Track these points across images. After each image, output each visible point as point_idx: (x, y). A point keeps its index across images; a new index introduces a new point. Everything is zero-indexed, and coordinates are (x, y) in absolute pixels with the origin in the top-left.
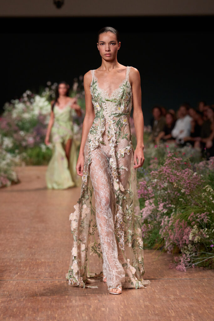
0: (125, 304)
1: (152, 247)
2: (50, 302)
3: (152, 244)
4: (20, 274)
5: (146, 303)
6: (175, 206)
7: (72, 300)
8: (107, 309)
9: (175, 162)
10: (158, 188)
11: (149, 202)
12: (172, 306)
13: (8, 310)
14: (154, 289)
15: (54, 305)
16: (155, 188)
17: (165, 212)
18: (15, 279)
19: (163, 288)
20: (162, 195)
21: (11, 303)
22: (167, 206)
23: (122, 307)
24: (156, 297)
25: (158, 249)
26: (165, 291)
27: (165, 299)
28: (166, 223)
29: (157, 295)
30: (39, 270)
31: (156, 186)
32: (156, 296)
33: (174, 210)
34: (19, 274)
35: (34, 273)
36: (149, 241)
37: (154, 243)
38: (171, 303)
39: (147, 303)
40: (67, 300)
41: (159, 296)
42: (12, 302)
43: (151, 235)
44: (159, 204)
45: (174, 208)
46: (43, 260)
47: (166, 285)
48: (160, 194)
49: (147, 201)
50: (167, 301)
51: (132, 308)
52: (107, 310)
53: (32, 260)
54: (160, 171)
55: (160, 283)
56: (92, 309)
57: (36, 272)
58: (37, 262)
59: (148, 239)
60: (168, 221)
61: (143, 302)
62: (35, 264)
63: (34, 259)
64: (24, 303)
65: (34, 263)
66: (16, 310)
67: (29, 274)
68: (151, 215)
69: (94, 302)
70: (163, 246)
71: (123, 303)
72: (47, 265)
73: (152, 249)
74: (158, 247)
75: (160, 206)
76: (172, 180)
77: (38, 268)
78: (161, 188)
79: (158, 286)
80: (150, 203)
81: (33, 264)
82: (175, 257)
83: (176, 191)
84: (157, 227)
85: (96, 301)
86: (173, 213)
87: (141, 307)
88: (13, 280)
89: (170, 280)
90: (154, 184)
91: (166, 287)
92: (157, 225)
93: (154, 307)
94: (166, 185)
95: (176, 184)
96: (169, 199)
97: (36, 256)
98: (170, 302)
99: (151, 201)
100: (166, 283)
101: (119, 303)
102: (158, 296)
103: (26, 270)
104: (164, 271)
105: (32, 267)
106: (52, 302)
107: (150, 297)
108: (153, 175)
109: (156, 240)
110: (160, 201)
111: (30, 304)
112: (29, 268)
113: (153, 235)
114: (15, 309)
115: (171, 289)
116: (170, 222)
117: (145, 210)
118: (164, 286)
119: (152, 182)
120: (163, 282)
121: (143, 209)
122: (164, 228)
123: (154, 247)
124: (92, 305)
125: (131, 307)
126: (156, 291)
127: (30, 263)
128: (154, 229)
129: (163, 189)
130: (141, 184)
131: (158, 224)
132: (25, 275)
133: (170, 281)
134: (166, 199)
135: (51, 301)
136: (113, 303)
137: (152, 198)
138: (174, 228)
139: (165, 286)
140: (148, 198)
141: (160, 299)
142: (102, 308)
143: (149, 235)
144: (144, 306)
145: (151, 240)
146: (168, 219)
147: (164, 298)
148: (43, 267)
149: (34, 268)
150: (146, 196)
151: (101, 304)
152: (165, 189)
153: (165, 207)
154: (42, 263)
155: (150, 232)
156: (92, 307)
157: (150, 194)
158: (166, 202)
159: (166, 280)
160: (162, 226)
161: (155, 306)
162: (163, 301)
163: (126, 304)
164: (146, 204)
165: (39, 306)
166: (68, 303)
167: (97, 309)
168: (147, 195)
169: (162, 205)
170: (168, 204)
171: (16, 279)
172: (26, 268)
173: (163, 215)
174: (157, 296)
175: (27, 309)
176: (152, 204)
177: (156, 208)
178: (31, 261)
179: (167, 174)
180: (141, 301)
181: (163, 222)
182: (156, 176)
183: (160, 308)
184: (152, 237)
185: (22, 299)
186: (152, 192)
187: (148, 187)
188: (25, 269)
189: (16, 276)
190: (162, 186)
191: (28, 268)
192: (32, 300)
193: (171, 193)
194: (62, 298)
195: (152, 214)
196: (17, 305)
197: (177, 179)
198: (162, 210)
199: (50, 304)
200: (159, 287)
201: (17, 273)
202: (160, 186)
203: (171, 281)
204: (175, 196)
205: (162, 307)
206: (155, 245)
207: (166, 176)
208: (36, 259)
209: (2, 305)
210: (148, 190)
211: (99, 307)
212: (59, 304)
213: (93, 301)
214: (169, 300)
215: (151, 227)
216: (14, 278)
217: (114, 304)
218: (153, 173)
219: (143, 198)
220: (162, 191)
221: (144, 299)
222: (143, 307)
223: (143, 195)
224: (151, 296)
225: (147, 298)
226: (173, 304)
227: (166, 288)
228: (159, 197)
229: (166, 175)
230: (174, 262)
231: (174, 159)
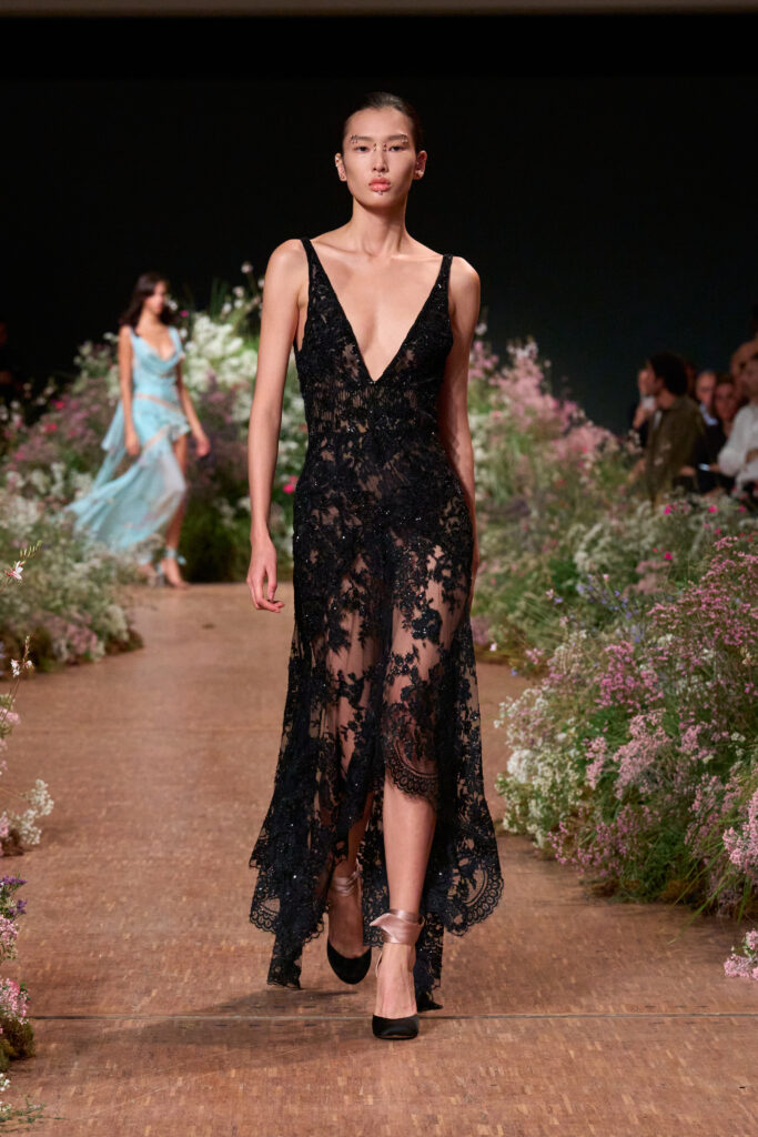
0: (565, 1110)
1: (655, 894)
2: (278, 1103)
3: (658, 884)
4: (158, 994)
5: (646, 1107)
6: (743, 738)
7: (361, 1094)
8: (499, 1127)
9: (746, 568)
10: (679, 666)
11: (645, 719)
12: (746, 1119)
13: (121, 1132)
14: (672, 1053)
15: (297, 1113)
16: (665, 666)
17: (705, 760)
18: (141, 1011)
19: (708, 1051)
20: (693, 696)
21: (131, 1104)
22: (716, 737)
23: (556, 1123)
24: (681, 1083)
25: (681, 902)
26: (715, 1059)
27: (715, 1093)
28: (711, 802)
29: (686, 1074)
30: (232, 979)
31: (671, 662)
32: (683, 1079)
33: (739, 753)
34: (154, 993)
35: (211, 992)
36: (646, 868)
37: (663, 876)
38: (741, 1106)
39: (651, 1108)
40: (345, 1093)
41: (694, 1081)
42: (133, 1101)
43: (651, 846)
44: (684, 731)
45: (741, 746)
46: (243, 942)
47: (717, 1039)
48: (685, 691)
49: (638, 718)
50: (727, 1100)
51: (591, 1126)
52: (496, 1134)
53: (203, 939)
54: (688, 605)
55: (696, 1032)
56: (442, 1129)
57: (219, 987)
58: (220, 949)
59: (641, 861)
60: (720, 796)
61: (633, 1103)
62: (215, 956)
63: (210, 937)
64: (180, 1104)
65: (211, 953)
66: (151, 1131)
67: (192, 993)
68: (652, 770)
69: (449, 1101)
70: (700, 891)
71: (557, 1107)
72: (259, 961)
73: (655, 900)
74: (680, 892)
75: (685, 738)
76: (732, 638)
77: (226, 974)
78: (691, 669)
79: (687, 1043)
80: (648, 724)
81: (207, 955)
82: (750, 931)
83: (747, 679)
84: (674, 816)
85: (453, 1099)
86: (738, 764)
87: (628, 1122)
88: (133, 1015)
89: (733, 1019)
90: (662, 653)
91: (716, 1048)
92: (675, 808)
93: (677, 1121)
94: (709, 654)
95: (748, 655)
96: (718, 710)
97: (216, 925)
98: (737, 1102)
99: (653, 718)
100: (718, 1032)
101: (544, 1107)
102: (688, 1078)
103: (182, 979)
104: (708, 984)
105: (202, 969)
106: (288, 1101)
107: (657, 1083)
108: (660, 619)
109: (673, 865)
110: (688, 717)
111: (202, 1107)
112: (192, 973)
113: (662, 845)
114: (148, 1129)
115: (738, 1055)
116: (726, 798)
117: (627, 750)
118: (708, 1041)
119: (655, 645)
120: (705, 1027)
121: (623, 749)
122: (705, 820)
123: (663, 894)
124: (439, 1113)
125: (590, 1122)
126: (681, 1060)
127: (196, 953)
128: (664, 824)
129: (699, 671)
130: (612, 652)
131: (678, 806)
132: (179, 998)
133: (732, 1024)
134: (709, 710)
135: (283, 1100)
136: (519, 1106)
137: (654, 705)
138: (742, 822)
139: (713, 1043)
140: (638, 705)
141: (698, 1091)
142: (479, 1126)
143: (645, 848)
144: (639, 1119)
145: (654, 864)
146: (720, 787)
147: (711, 1088)
148: (244, 969)
149: (210, 972)
150: (632, 697)
151: (475, 1110)
152: (704, 672)
153: (703, 738)
154: (240, 952)
155: (651, 835)
156: (441, 1122)
157: (647, 690)
158: (709, 722)
159: (717, 1019)
160: (695, 812)
161: (680, 1118)
162: (709, 1099)
163: (571, 1112)
164: (633, 730)
165: (239, 1118)
166: (350, 1106)
167: (458, 1127)
168: (637, 693)
169: (693, 732)
170: (716, 729)
171: (144, 1014)
172: (181, 972)
173: (698, 770)
174: (687, 1081)
175: (194, 1127)
176: (655, 727)
177: (673, 744)
178: (198, 944)
179: (713, 616)
180: (624, 1097)
181: (699, 797)
182: (671, 624)
183: (700, 1127)
184: (656, 856)
185: (173, 1089)
186: (655, 684)
187: (639, 663)
188: (175, 974)
189: (146, 1000)
190: (694, 660)
191: (189, 971)
192: (211, 1095)
193: (728, 686)
194: (323, 1087)
195: (654, 766)
196: (156, 1114)
197: (752, 633)
198: (696, 752)
199: (281, 1109)
200: (690, 1047)
201: (148, 992)
202: (687, 660)
203: (736, 1023)
204: (747, 700)
205: (709, 1122)
206: (668, 884)
207: (708, 624)
208: (217, 939)
209: (98, 1112)
210: (638, 677)
211: (467, 1122)
212: (315, 1109)
213: (442, 1097)
214: (732, 1096)
215: (654, 816)
216: (138, 1008)
217: (524, 1108)
218: (660, 612)
219: (620, 707)
220: (695, 679)
221: (637, 1093)
222: (637, 1122)
223: (619, 696)
224: (663, 1079)
225: (649, 1090)
226: (749, 1110)
227: (717, 1051)
228: (680, 701)
229: (709, 619)
230: (746, 952)
231: (741, 560)
